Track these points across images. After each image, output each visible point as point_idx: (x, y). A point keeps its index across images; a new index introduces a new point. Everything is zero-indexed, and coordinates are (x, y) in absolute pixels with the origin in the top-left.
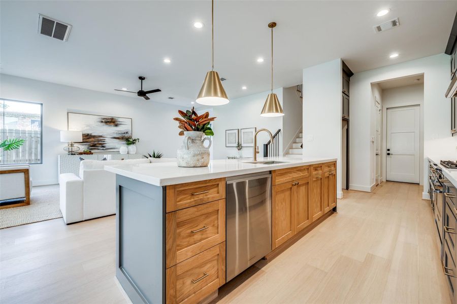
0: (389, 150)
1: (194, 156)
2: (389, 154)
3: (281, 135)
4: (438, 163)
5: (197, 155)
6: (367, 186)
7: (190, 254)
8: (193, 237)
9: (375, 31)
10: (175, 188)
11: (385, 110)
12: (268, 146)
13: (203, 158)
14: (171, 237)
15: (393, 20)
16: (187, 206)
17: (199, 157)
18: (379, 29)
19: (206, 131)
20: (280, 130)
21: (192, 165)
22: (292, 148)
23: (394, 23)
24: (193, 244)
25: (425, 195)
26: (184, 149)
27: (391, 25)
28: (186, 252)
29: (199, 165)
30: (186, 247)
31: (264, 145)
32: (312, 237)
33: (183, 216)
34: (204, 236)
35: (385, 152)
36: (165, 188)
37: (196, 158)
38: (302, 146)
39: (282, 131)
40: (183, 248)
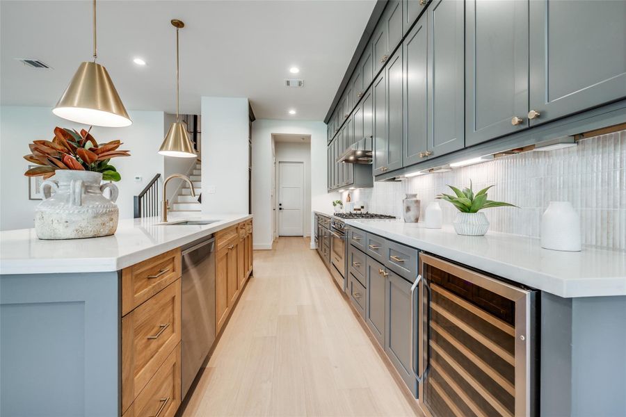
0: (280, 205)
1: (95, 217)
2: (280, 209)
3: (160, 184)
4: (333, 215)
5: (103, 215)
6: (268, 244)
7: (148, 376)
8: (149, 349)
9: (285, 84)
10: (132, 271)
11: (277, 163)
12: (142, 199)
13: (112, 220)
14: (128, 357)
15: (300, 80)
16: (146, 298)
17: (106, 218)
18: (288, 83)
19: (106, 172)
20: (159, 176)
21: (91, 234)
22: (176, 203)
23: (300, 84)
24: (150, 359)
25: (313, 245)
26: (70, 204)
27: (297, 84)
28: (145, 374)
29: (104, 233)
30: (143, 367)
31: (135, 197)
32: (243, 308)
33: (142, 316)
34: (161, 341)
35: (278, 207)
36: (120, 273)
37: (99, 221)
38: (200, 200)
39: (163, 176)
40: (139, 371)
